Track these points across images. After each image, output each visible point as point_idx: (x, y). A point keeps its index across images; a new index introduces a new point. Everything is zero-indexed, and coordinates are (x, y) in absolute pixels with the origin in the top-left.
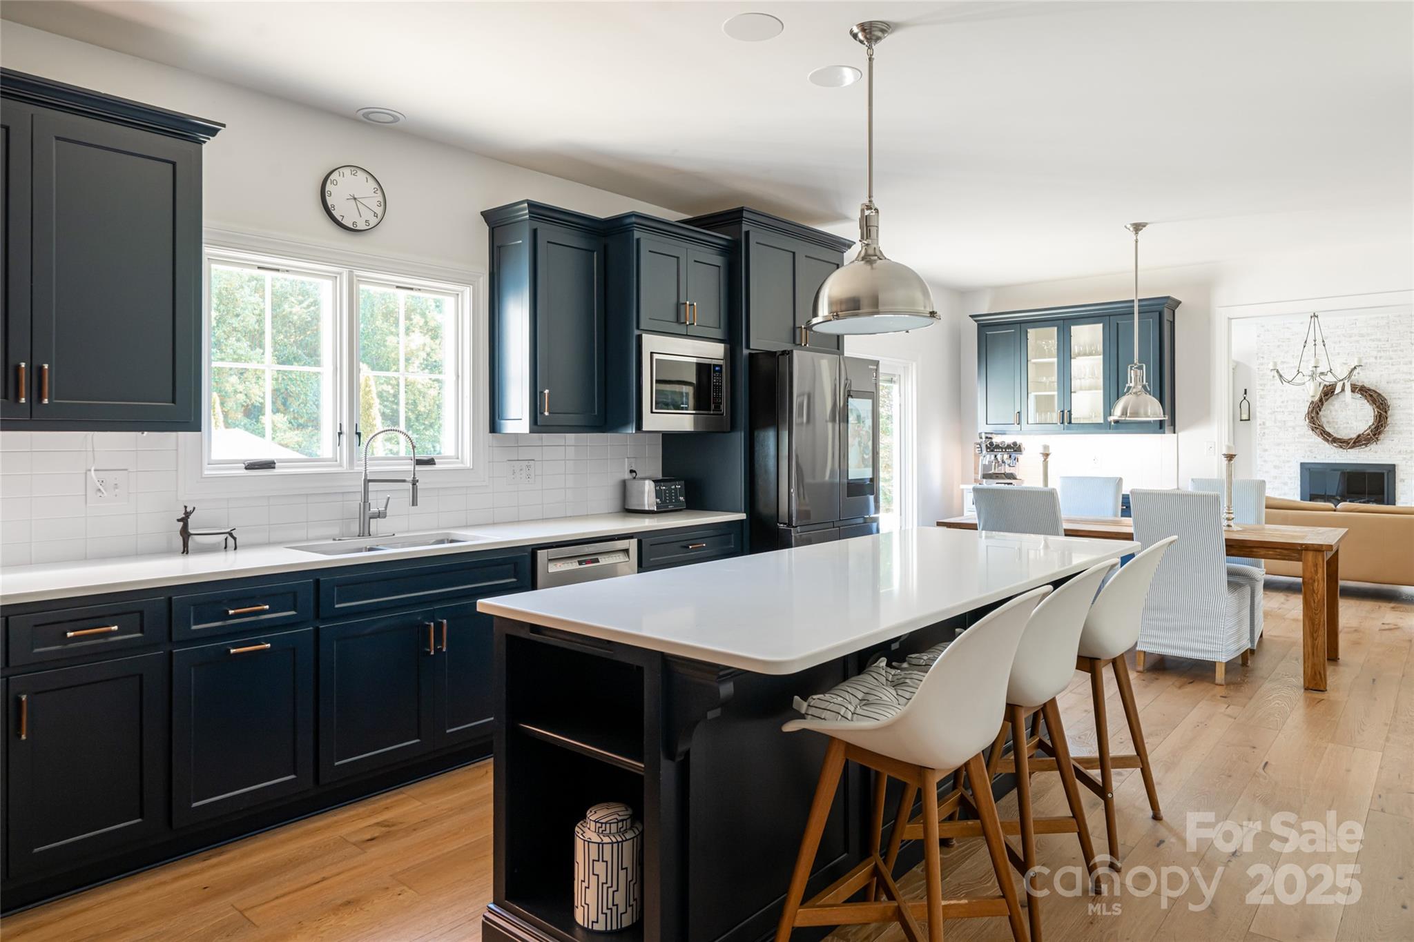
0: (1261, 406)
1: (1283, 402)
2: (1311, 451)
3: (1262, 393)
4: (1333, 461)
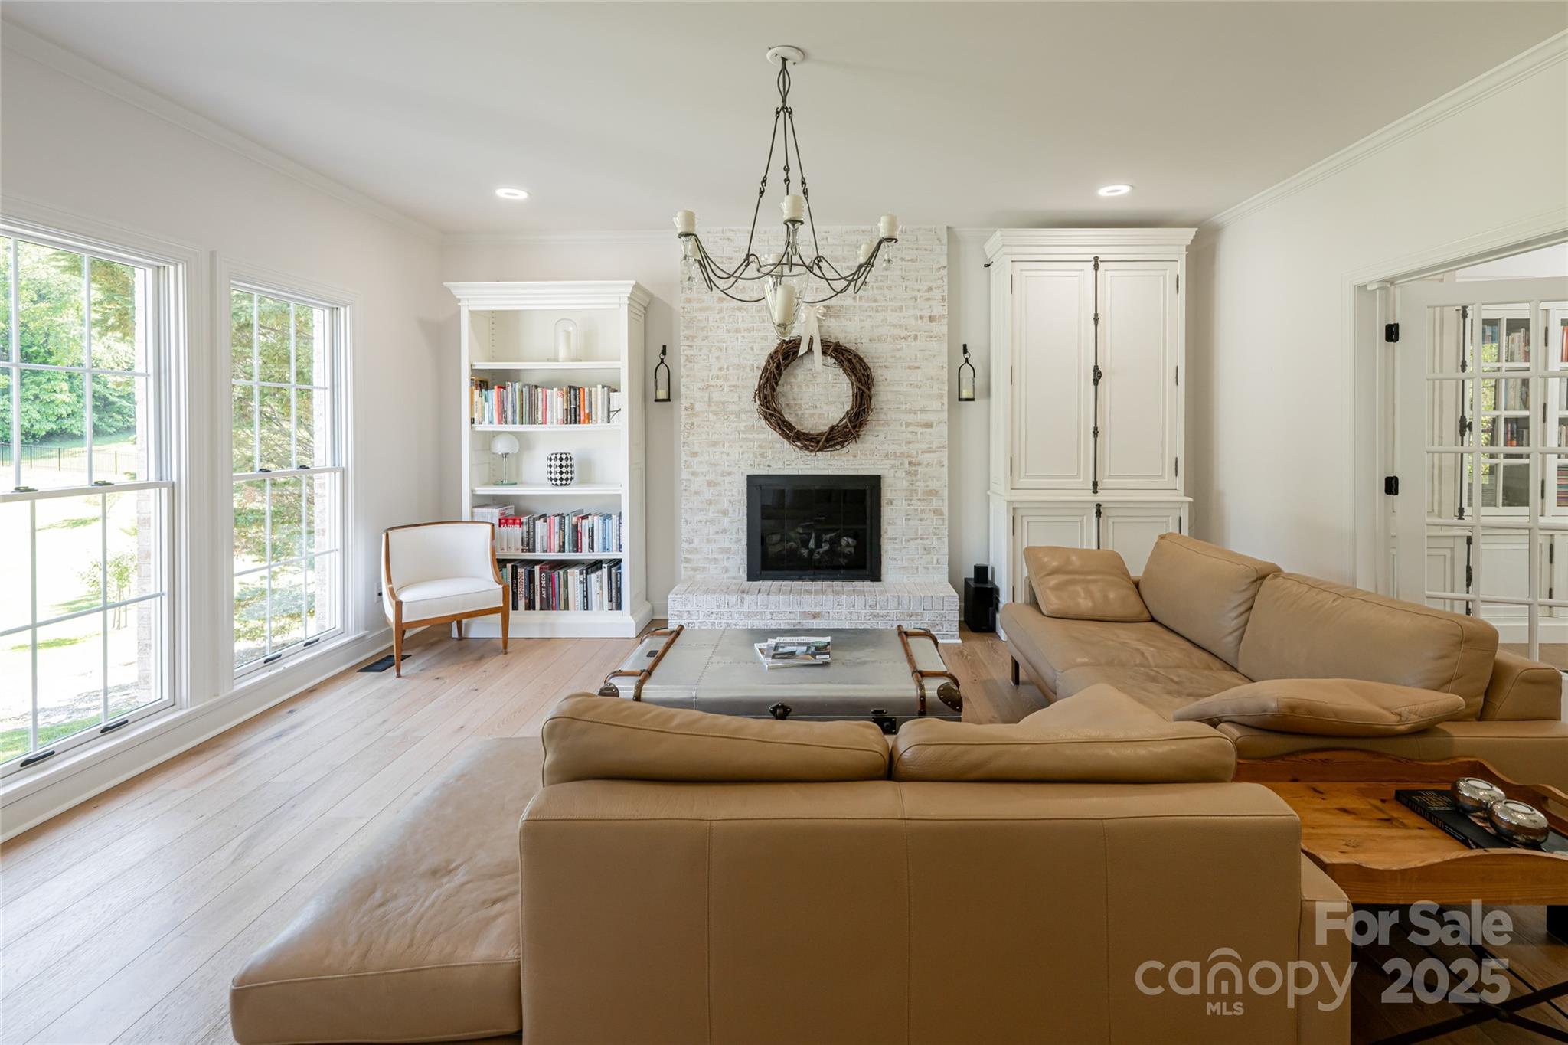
0: (688, 376)
1: (721, 369)
2: (763, 455)
3: (689, 352)
4: (795, 473)
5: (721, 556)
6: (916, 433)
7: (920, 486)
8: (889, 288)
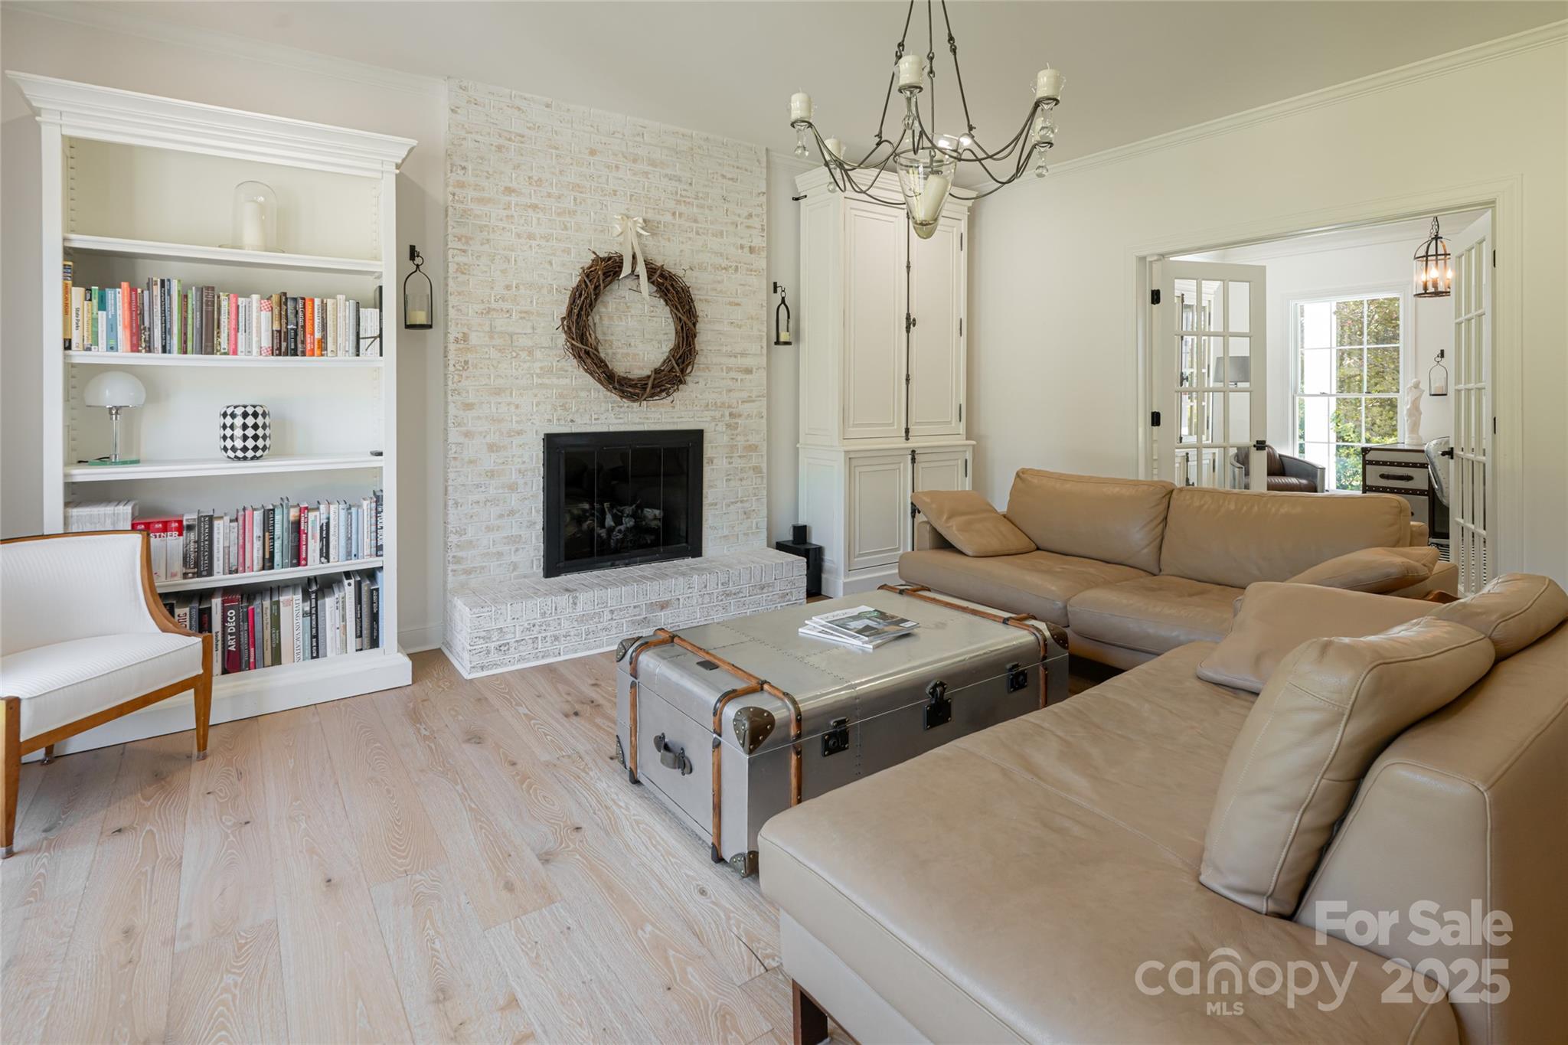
0: (459, 294)
1: (508, 287)
2: (564, 407)
3: (461, 259)
4: (604, 429)
5: (507, 548)
6: (737, 380)
7: (741, 441)
8: (710, 208)
